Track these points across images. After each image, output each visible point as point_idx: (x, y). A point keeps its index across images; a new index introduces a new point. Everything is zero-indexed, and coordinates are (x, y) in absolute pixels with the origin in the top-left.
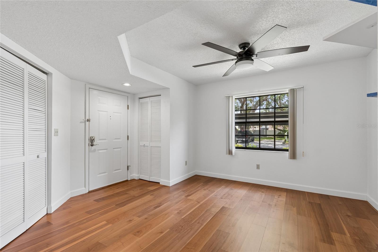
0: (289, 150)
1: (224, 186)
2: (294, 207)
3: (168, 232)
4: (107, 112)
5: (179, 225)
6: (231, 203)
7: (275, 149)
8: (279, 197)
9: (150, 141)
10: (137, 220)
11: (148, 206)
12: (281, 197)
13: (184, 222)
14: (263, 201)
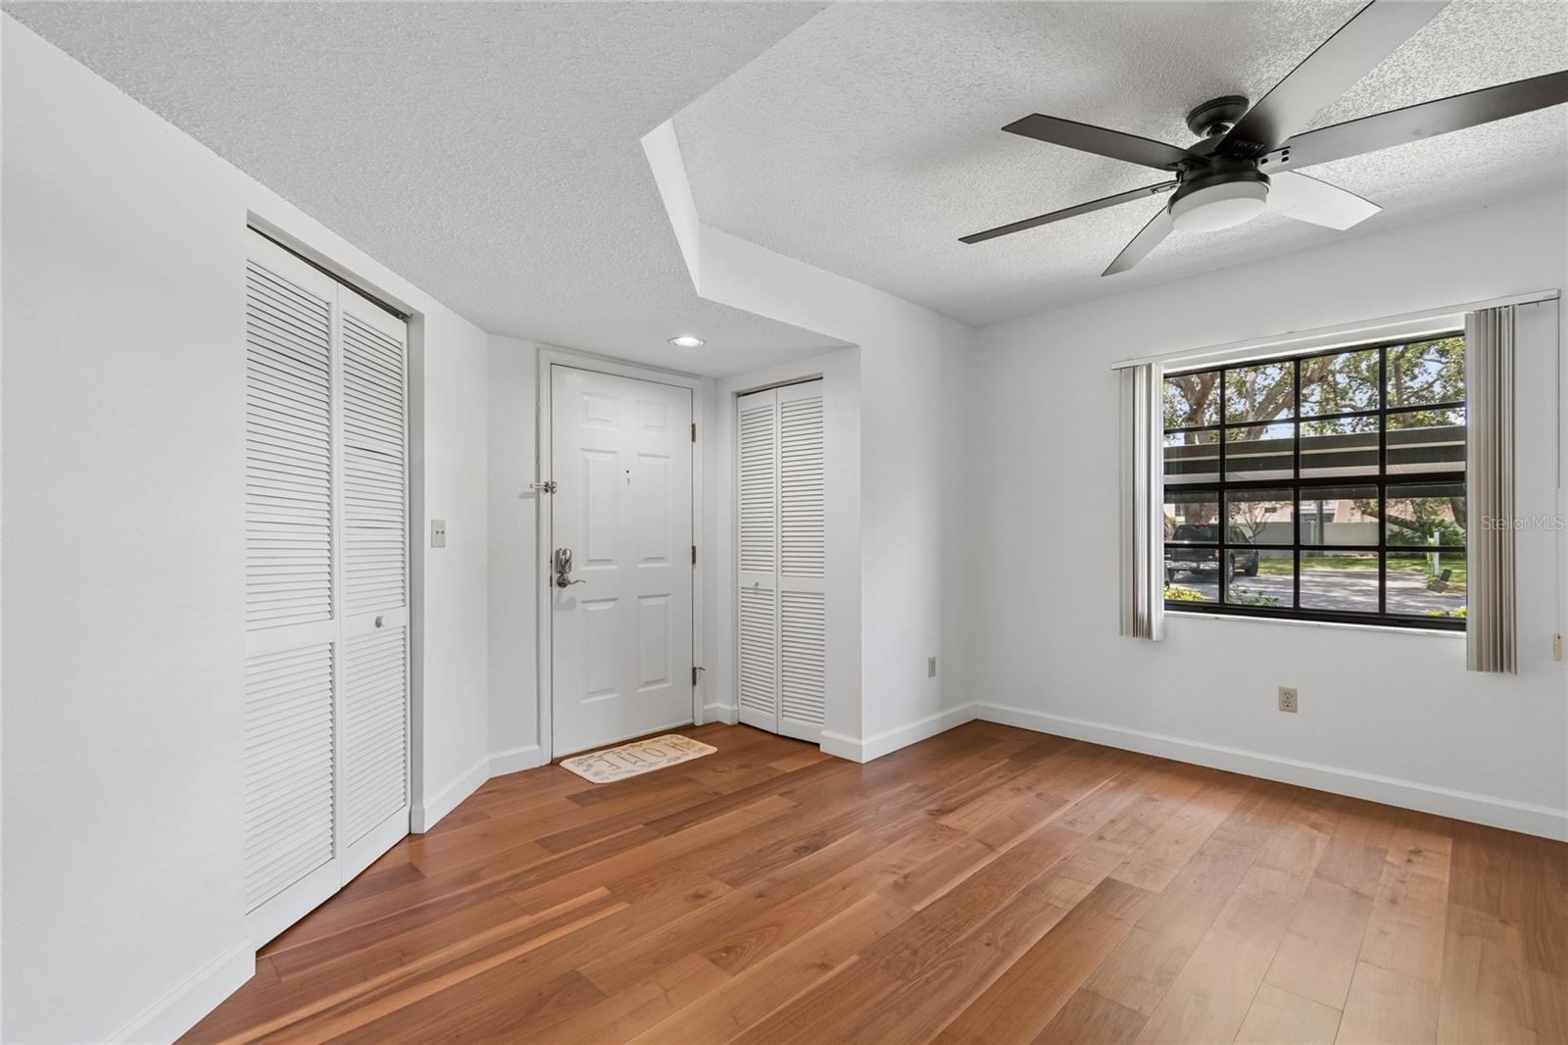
0: (1471, 624)
1: (1112, 780)
2: (1504, 922)
3: (851, 967)
4: (614, 452)
5: (902, 943)
6: (1147, 867)
7: (1381, 617)
8: (1409, 861)
9: (780, 567)
10: (724, 896)
11: (772, 842)
12: (1421, 859)
13: (924, 929)
14: (1317, 874)
